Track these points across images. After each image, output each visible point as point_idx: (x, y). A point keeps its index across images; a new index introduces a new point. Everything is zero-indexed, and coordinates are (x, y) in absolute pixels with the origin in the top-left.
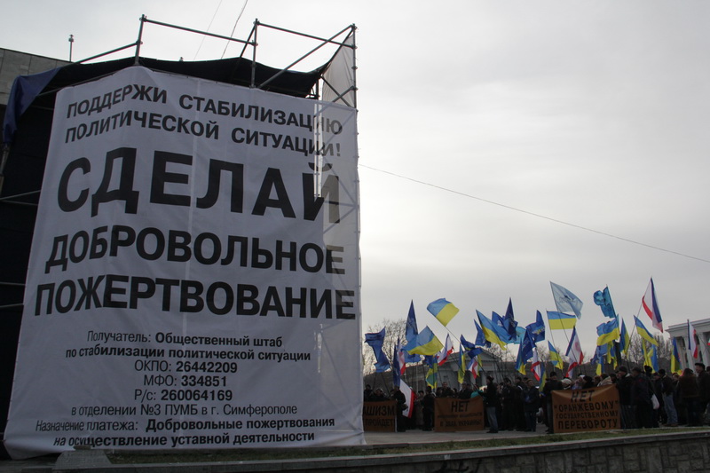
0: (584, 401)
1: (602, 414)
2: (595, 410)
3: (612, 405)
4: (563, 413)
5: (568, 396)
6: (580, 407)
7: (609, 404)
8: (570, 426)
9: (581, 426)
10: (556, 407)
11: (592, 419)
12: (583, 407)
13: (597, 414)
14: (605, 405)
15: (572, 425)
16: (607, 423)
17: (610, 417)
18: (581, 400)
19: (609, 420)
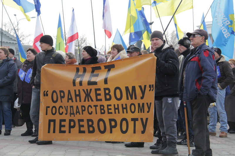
0: (95, 83)
1: (125, 108)
2: (113, 102)
3: (143, 93)
4: (57, 105)
5: (68, 75)
6: (88, 95)
7: (138, 91)
8: (66, 129)
9: (85, 128)
10: (46, 94)
11: (106, 117)
12: (93, 95)
13: (116, 109)
14: (131, 93)
15: (71, 127)
16: (131, 124)
17: (136, 115)
18: (90, 83)
19: (135, 120)
